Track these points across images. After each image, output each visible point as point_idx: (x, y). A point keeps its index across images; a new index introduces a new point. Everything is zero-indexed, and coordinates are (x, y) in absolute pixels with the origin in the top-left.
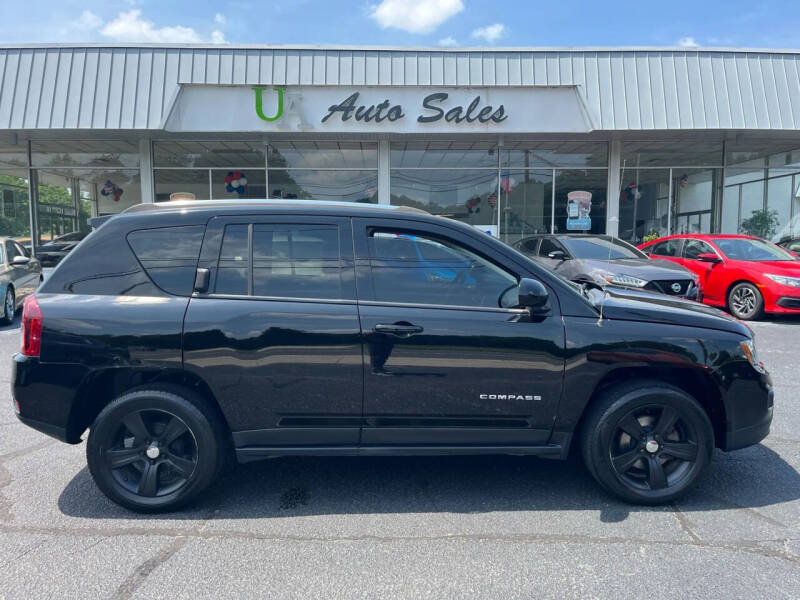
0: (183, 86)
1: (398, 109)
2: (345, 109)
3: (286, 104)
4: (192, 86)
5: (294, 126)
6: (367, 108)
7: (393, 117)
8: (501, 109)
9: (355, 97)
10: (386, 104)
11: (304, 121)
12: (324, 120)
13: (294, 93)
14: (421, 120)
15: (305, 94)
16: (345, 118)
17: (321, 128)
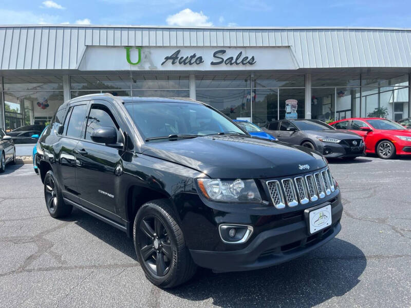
0: (87, 46)
1: (200, 58)
2: (173, 58)
3: (143, 56)
4: (92, 46)
5: (147, 67)
6: (184, 58)
7: (198, 62)
8: (253, 58)
9: (178, 52)
10: (194, 56)
12: (162, 64)
13: (147, 50)
14: (212, 64)
15: (152, 51)
16: (173, 63)
17: (160, 68)
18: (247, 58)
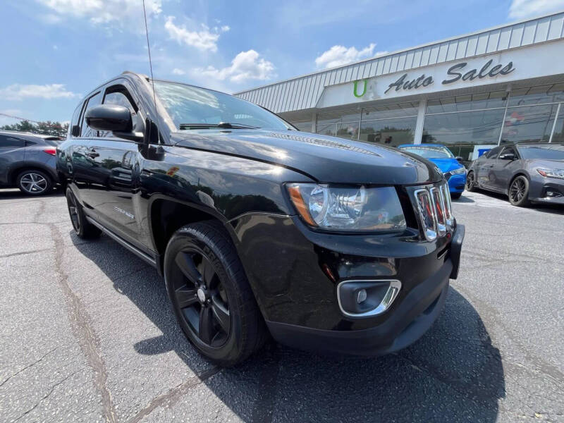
0: (325, 87)
1: (430, 79)
2: (398, 85)
3: (368, 87)
4: (329, 86)
5: (371, 98)
6: (411, 81)
7: (425, 84)
8: (511, 65)
9: (405, 76)
10: (423, 77)
11: (375, 94)
12: (385, 93)
14: (445, 82)
15: (378, 80)
16: (397, 89)
17: (383, 97)
18: (501, 66)
